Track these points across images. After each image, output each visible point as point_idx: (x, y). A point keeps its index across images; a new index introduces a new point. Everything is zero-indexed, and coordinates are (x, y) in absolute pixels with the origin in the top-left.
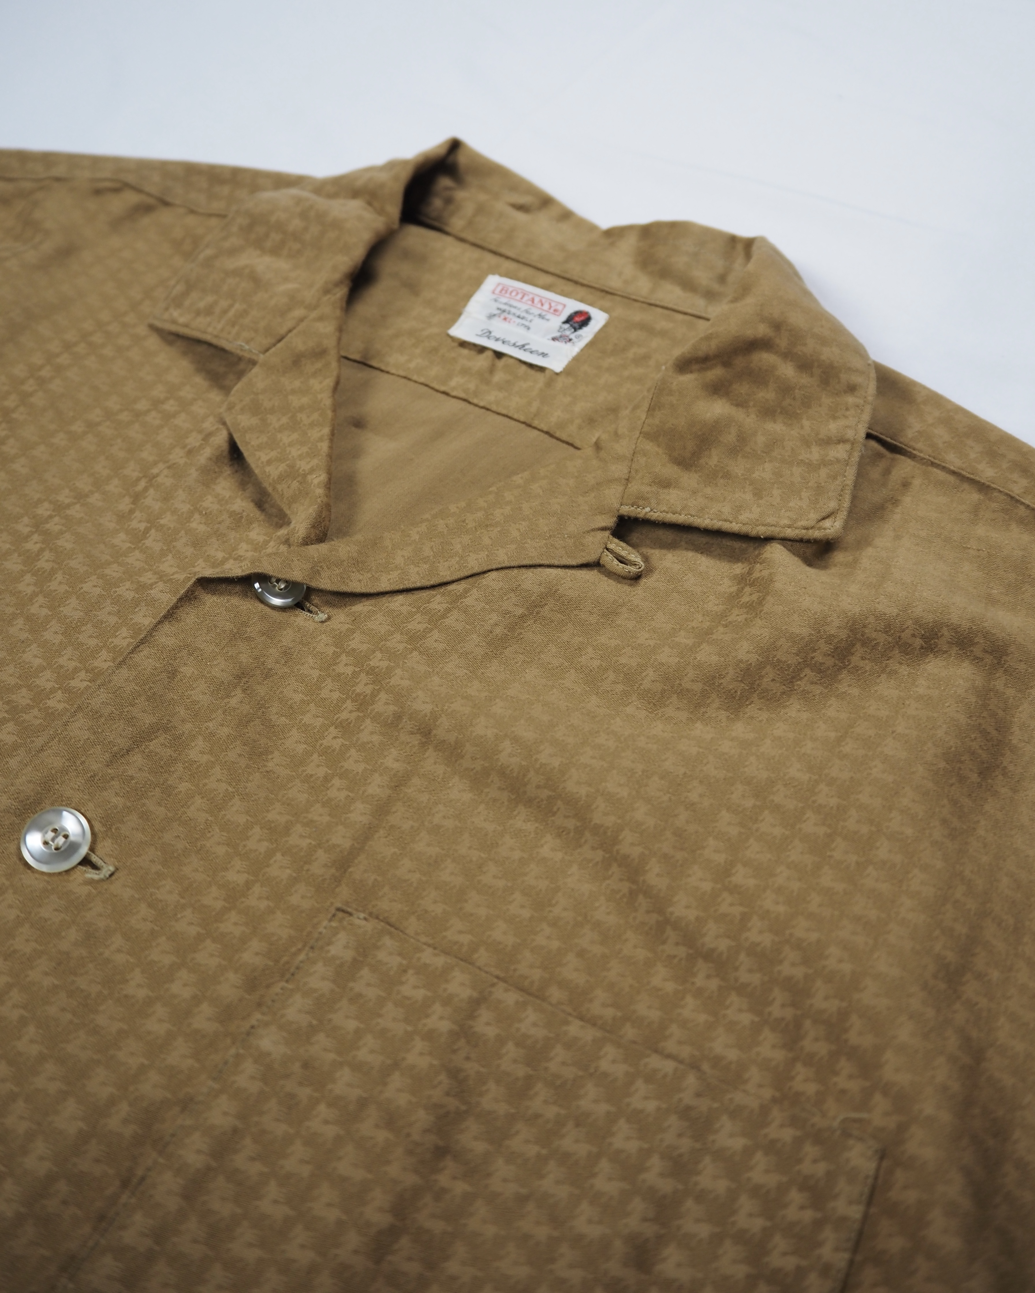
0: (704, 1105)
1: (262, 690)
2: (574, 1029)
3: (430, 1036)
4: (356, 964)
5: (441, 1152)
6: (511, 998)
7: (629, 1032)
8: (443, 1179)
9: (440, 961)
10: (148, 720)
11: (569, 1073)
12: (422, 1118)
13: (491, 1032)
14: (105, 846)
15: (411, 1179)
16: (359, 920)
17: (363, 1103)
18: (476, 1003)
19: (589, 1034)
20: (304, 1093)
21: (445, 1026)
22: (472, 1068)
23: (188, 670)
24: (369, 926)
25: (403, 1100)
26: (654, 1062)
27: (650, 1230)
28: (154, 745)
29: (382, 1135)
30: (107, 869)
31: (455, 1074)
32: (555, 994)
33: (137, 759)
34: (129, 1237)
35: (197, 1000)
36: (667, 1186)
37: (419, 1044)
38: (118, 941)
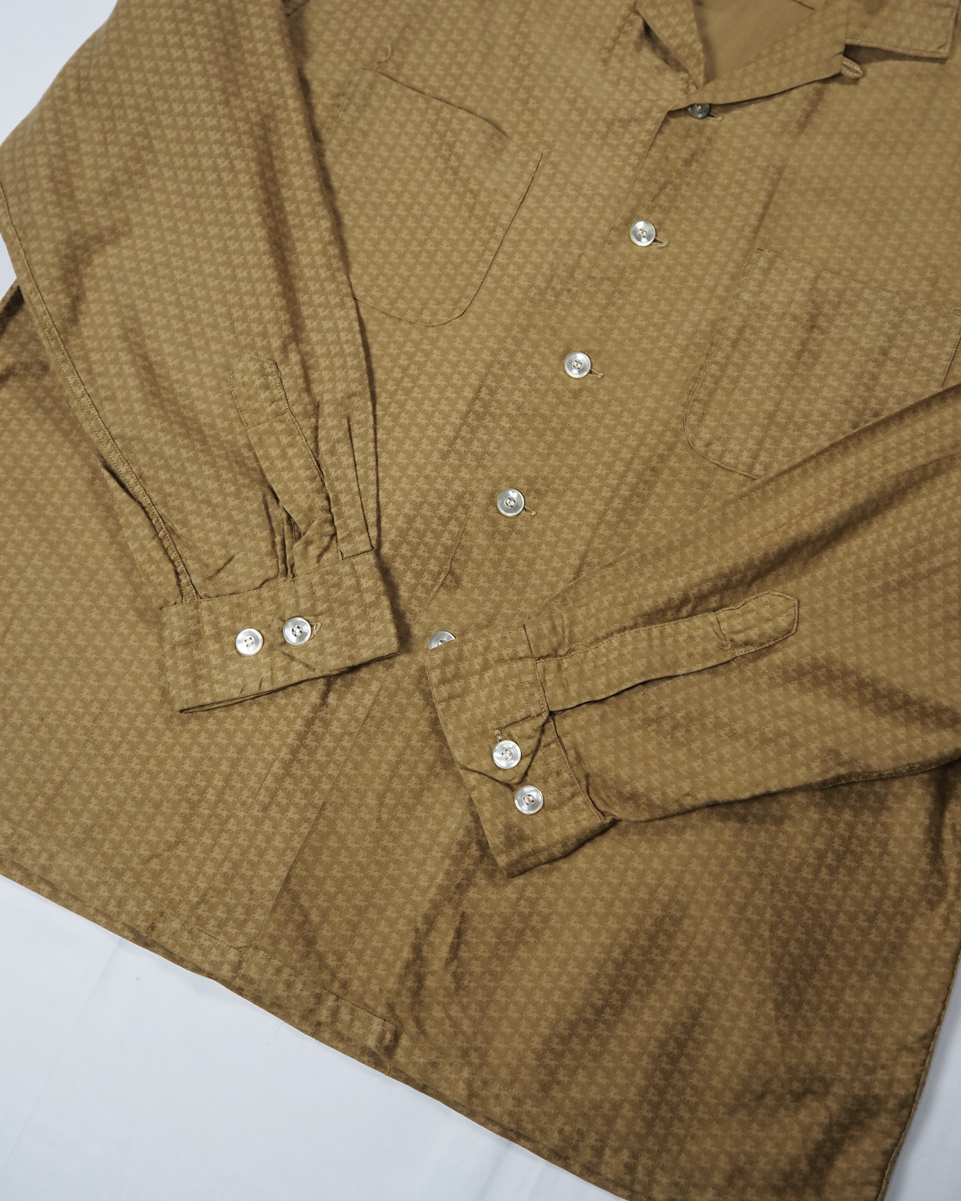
0: (902, 306)
1: (703, 159)
2: (853, 284)
3: (802, 290)
4: (769, 269)
5: (813, 327)
6: (829, 276)
7: (873, 284)
8: (815, 335)
9: (800, 265)
10: (663, 180)
11: (853, 299)
12: (806, 317)
13: (824, 288)
14: (661, 234)
15: (805, 336)
16: (766, 252)
17: (784, 314)
18: (817, 277)
19: (859, 286)
20: (763, 313)
21: (807, 287)
22: (819, 300)
23: (672, 156)
24: (771, 254)
25: (798, 312)
26: (884, 294)
27: (886, 344)
28: (667, 190)
29: (793, 323)
30: (665, 243)
31: (813, 302)
32: (845, 273)
33: (663, 197)
34: (718, 359)
35: (716, 286)
36: (891, 332)
37: (799, 294)
38: (679, 268)
